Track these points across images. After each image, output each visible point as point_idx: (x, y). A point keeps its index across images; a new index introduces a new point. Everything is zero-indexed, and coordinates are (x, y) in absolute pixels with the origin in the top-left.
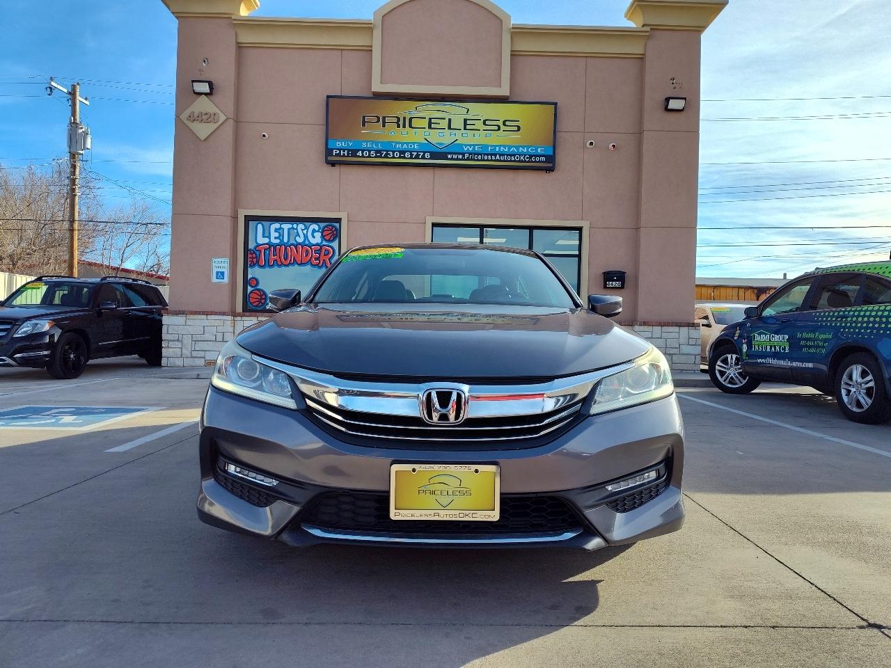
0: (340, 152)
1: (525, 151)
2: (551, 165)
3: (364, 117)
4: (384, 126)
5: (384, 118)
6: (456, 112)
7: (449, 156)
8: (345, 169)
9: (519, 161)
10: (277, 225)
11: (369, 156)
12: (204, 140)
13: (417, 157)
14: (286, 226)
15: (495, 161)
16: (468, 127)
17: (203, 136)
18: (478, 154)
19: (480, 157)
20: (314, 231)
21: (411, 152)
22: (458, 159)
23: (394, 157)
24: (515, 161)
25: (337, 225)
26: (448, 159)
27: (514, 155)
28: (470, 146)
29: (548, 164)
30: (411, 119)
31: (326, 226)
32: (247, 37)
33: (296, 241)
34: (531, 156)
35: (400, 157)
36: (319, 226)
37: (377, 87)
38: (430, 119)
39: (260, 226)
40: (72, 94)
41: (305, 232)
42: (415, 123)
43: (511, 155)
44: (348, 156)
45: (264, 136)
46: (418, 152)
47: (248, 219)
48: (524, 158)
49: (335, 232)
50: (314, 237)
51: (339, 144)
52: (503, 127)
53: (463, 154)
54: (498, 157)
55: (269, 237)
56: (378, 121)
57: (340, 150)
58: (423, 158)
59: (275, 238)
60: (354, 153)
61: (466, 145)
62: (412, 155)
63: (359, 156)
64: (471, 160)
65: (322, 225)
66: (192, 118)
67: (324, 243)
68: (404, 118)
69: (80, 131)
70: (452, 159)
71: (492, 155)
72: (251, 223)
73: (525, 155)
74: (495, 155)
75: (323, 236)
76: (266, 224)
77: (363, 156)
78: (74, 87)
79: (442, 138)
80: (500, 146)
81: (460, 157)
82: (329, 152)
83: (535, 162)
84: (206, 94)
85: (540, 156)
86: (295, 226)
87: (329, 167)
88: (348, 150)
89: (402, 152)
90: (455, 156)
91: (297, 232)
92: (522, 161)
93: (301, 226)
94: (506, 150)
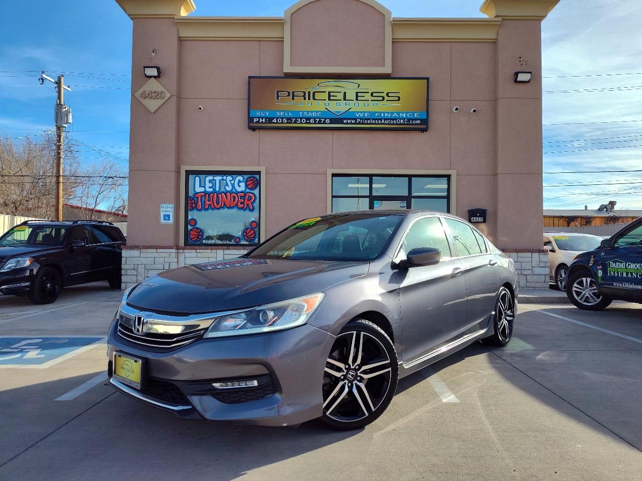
0: (259, 119)
1: (404, 116)
2: (424, 126)
3: (278, 92)
4: (293, 99)
5: (293, 93)
6: (351, 87)
7: (345, 121)
8: (263, 134)
9: (400, 124)
10: (211, 178)
11: (282, 123)
12: (154, 113)
13: (320, 122)
14: (218, 178)
15: (381, 124)
16: (359, 98)
17: (153, 109)
18: (368, 119)
19: (369, 121)
20: (240, 182)
21: (315, 119)
22: (351, 123)
23: (301, 123)
24: (396, 124)
25: (257, 176)
26: (343, 123)
27: (396, 120)
28: (361, 112)
29: (423, 126)
30: (314, 93)
31: (249, 178)
32: (186, 33)
33: (225, 189)
34: (409, 120)
35: (306, 123)
36: (243, 177)
37: (288, 69)
38: (329, 93)
39: (197, 179)
40: (58, 83)
41: (233, 182)
42: (317, 96)
43: (393, 120)
44: (265, 123)
45: (200, 108)
46: (320, 118)
47: (188, 173)
48: (404, 121)
49: (256, 183)
50: (239, 186)
51: (258, 114)
52: (386, 98)
53: (356, 119)
54: (383, 121)
55: (205, 187)
56: (289, 95)
57: (259, 118)
58: (324, 123)
59: (210, 187)
60: (270, 120)
61: (358, 112)
62: (315, 121)
63: (274, 123)
64: (362, 124)
65: (246, 177)
66: (145, 96)
67: (248, 190)
68: (309, 92)
69: (64, 110)
70: (347, 123)
71: (378, 119)
72: (190, 176)
73: (404, 119)
74: (381, 120)
75: (247, 186)
76: (202, 177)
77: (277, 123)
78: (59, 78)
79: (338, 108)
80: (384, 113)
81: (353, 121)
82: (250, 120)
83: (413, 124)
84: (155, 77)
85: (416, 120)
86: (225, 178)
87: (251, 132)
88: (266, 118)
89: (308, 119)
90: (349, 121)
91: (226, 182)
92: (402, 124)
93: (229, 178)
94: (390, 116)
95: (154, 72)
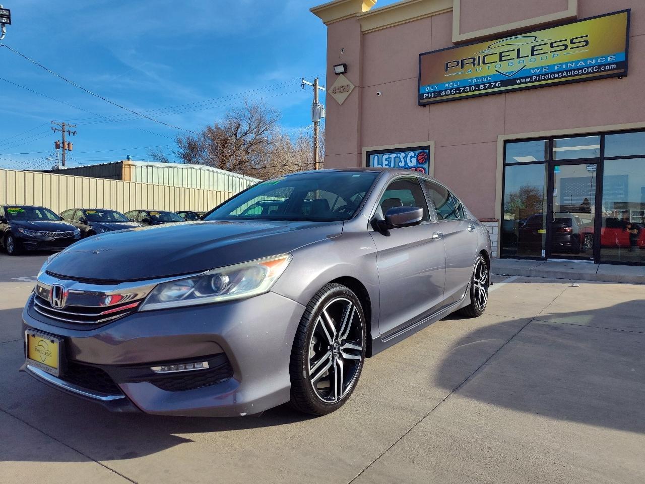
0: (429, 95)
1: (594, 62)
2: (623, 70)
3: (447, 64)
4: (462, 67)
5: (462, 61)
6: (524, 43)
7: (518, 81)
8: (434, 108)
9: (588, 73)
10: (386, 156)
11: (451, 94)
12: (342, 104)
13: (490, 87)
14: (393, 156)
15: (562, 77)
16: (535, 53)
17: (341, 102)
18: (545, 75)
19: (547, 77)
20: (411, 157)
21: (484, 84)
22: (526, 82)
23: (470, 91)
24: (583, 74)
25: (427, 151)
26: (517, 84)
27: (582, 69)
28: (537, 68)
29: (621, 70)
30: (484, 57)
31: (420, 153)
32: (367, 26)
33: (399, 165)
34: (600, 66)
35: (476, 90)
36: (415, 153)
37: (457, 37)
38: (501, 54)
39: (376, 158)
40: (315, 85)
41: (405, 159)
42: (487, 60)
43: (578, 70)
44: (434, 97)
45: (378, 94)
46: (490, 83)
47: (369, 153)
48: (592, 69)
49: (426, 157)
50: (411, 162)
51: (428, 89)
52: (570, 45)
53: (531, 77)
54: (565, 74)
55: (382, 165)
56: (458, 65)
57: (428, 94)
58: (495, 87)
59: (386, 165)
60: (438, 93)
61: (533, 69)
62: (485, 86)
63: (442, 96)
64: (539, 80)
65: (417, 152)
66: (335, 91)
67: (419, 165)
68: (479, 57)
69: (318, 107)
70: (521, 83)
71: (558, 73)
72: (372, 156)
73: (593, 67)
74: (562, 72)
75: (417, 161)
76: (380, 155)
77: (446, 95)
78: (315, 80)
79: (510, 68)
80: (566, 64)
81: (528, 80)
82: (420, 96)
83: (605, 70)
84: (343, 73)
85: (609, 64)
86: (399, 155)
87: (421, 108)
88: (435, 92)
89: (477, 86)
90: (523, 81)
91: (400, 160)
92: (591, 73)
93: (403, 155)
94: (574, 66)
95: (341, 69)
